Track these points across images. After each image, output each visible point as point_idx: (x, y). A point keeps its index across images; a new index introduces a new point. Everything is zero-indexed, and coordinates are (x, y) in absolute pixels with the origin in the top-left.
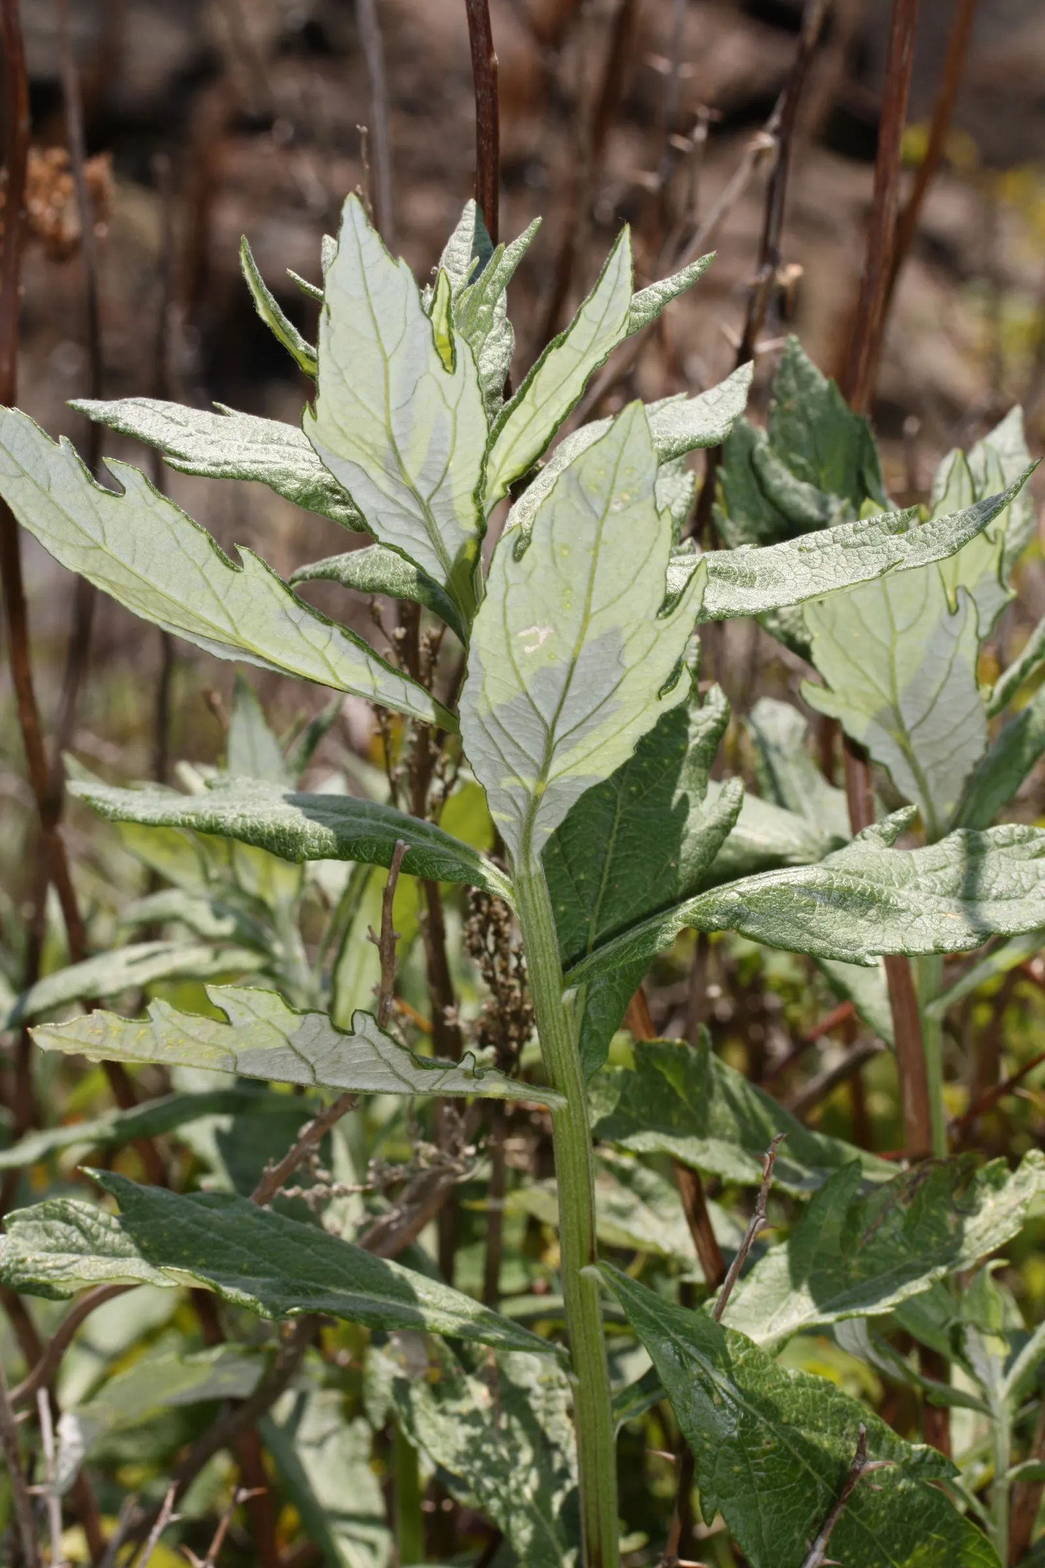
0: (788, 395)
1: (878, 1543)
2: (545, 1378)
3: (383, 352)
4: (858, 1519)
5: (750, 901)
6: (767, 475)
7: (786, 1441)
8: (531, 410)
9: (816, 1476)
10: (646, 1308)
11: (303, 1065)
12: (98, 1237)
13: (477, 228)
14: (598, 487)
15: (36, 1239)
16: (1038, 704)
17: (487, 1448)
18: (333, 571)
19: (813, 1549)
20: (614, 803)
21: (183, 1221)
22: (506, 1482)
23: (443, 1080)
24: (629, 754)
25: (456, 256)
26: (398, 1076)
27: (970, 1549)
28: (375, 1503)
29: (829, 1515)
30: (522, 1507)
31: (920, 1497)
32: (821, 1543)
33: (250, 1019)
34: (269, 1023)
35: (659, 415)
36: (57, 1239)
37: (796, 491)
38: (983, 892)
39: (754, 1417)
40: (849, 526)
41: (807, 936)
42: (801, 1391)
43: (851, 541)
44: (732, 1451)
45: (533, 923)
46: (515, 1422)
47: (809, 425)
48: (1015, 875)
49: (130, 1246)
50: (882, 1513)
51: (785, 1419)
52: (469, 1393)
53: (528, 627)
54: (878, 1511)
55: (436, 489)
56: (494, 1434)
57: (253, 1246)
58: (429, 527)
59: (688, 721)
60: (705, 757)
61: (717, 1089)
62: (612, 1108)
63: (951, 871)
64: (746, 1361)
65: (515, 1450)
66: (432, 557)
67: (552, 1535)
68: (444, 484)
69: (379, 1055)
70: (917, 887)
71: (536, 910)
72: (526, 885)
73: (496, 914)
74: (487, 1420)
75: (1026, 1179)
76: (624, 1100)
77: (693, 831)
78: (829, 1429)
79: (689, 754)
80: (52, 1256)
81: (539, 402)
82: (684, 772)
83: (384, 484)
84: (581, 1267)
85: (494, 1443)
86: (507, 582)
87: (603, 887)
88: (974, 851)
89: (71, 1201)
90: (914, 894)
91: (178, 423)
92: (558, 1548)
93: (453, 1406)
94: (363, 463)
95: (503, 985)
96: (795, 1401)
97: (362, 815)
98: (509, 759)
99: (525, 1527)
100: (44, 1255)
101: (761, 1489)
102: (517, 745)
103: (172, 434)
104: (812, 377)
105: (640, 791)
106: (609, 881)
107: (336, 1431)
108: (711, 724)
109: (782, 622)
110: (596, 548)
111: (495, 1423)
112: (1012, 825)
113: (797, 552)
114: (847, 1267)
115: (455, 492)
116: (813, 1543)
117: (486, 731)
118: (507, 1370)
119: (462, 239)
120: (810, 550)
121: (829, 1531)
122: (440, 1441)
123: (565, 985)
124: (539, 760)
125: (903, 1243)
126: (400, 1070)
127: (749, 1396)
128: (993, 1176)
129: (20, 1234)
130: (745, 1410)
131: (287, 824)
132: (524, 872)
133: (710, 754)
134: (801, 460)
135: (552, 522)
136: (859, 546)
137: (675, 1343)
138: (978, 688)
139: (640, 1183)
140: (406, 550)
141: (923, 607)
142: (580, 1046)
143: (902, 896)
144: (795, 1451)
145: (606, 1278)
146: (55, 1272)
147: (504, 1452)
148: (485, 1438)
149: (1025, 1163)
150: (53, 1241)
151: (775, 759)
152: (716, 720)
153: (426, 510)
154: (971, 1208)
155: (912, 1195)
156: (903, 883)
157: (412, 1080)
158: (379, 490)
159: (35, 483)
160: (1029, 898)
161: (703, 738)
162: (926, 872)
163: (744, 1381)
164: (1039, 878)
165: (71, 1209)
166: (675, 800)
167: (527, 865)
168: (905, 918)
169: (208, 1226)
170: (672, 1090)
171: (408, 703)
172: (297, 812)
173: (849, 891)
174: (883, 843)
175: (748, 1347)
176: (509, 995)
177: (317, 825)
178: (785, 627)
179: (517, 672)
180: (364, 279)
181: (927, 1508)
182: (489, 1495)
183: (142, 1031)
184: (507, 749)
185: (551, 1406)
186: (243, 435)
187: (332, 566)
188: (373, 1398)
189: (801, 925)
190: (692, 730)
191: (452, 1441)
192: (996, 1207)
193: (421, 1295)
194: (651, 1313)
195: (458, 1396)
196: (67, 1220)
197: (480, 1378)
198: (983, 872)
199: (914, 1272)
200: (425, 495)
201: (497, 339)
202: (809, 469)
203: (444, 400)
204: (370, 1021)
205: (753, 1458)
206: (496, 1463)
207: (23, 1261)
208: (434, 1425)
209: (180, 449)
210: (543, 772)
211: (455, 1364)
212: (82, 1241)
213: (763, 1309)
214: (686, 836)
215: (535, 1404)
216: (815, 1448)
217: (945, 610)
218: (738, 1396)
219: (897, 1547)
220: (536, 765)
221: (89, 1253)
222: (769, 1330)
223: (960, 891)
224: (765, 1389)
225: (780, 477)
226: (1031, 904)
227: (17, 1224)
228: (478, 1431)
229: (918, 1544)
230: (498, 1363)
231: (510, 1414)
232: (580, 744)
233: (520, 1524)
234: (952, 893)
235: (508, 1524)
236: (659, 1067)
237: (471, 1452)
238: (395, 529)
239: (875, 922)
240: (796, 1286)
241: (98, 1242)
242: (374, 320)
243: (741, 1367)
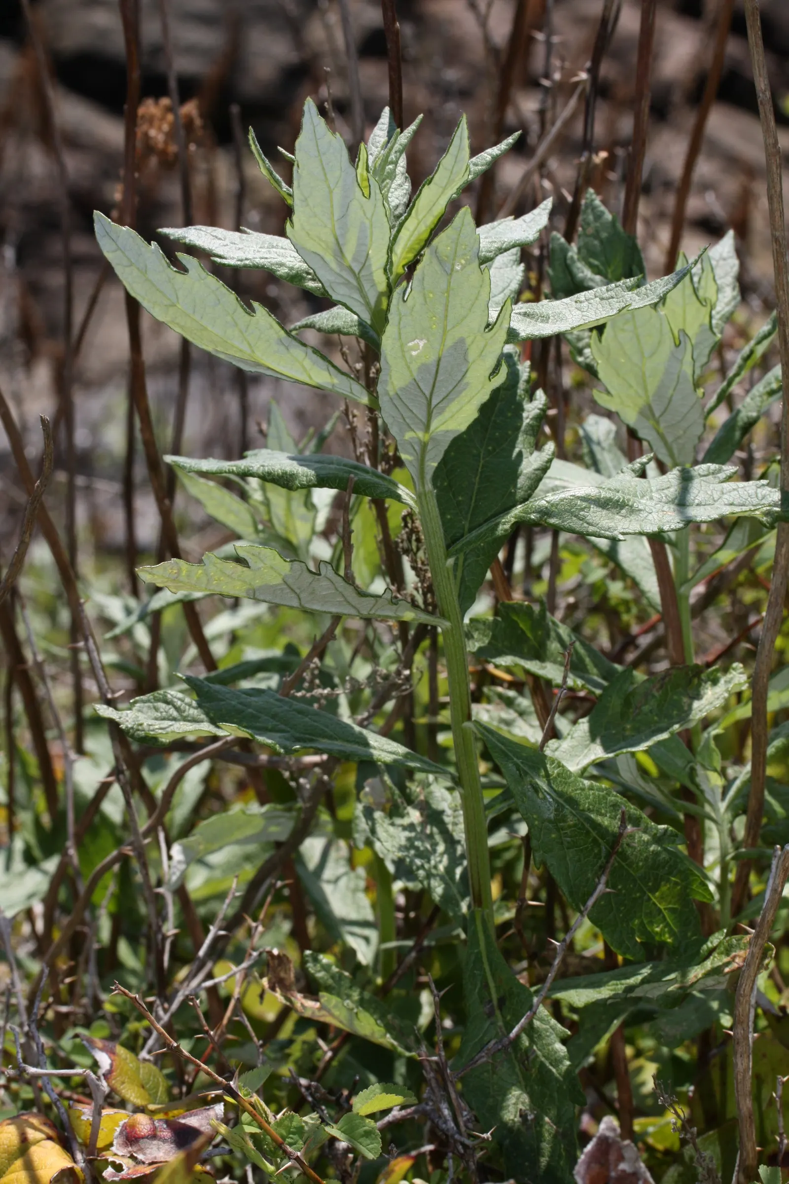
0: (588, 224)
1: (639, 882)
2: (453, 805)
3: (329, 187)
4: (626, 867)
5: (552, 505)
6: (575, 270)
7: (582, 820)
8: (416, 222)
9: (600, 841)
10: (500, 745)
11: (293, 595)
12: (184, 711)
13: (390, 123)
14: (447, 257)
15: (149, 714)
16: (744, 407)
17: (417, 843)
18: (311, 323)
19: (599, 883)
20: (479, 455)
21: (233, 703)
22: (429, 861)
23: (376, 607)
24: (476, 415)
25: (378, 139)
26: (349, 603)
27: (694, 887)
28: (369, 915)
29: (607, 862)
30: (438, 875)
31: (664, 855)
32: (604, 879)
33: (261, 565)
34: (272, 568)
35: (497, 229)
36: (161, 713)
37: (592, 280)
38: (691, 501)
39: (563, 806)
40: (604, 288)
41: (585, 525)
42: (591, 792)
43: (604, 296)
44: (551, 826)
45: (428, 520)
46: (435, 830)
47: (601, 242)
48: (709, 492)
49: (203, 717)
50: (641, 864)
51: (581, 808)
52: (408, 814)
53: (414, 340)
54: (637, 863)
55: (363, 267)
56: (423, 837)
57: (274, 716)
58: (361, 290)
59: (523, 410)
60: (533, 430)
61: (553, 634)
62: (487, 642)
63: (672, 490)
64: (558, 774)
65: (434, 845)
66: (363, 308)
67: (455, 890)
68: (367, 264)
69: (336, 589)
70: (651, 498)
71: (429, 512)
72: (423, 498)
73: (416, 528)
74: (419, 829)
75: (732, 679)
76: (494, 637)
77: (525, 472)
78: (608, 815)
79: (523, 428)
80: (158, 722)
81: (420, 217)
82: (521, 438)
83: (334, 265)
84: (463, 722)
85: (422, 841)
86: (400, 314)
87: (473, 504)
88: (686, 479)
89: (169, 691)
90: (649, 503)
91: (220, 239)
92: (458, 897)
93: (398, 821)
94: (321, 253)
95: (421, 569)
96: (587, 798)
97: (332, 463)
98: (408, 420)
99: (439, 886)
100: (153, 722)
101: (568, 848)
102: (411, 411)
103: (216, 245)
104: (603, 213)
105: (494, 449)
106: (476, 501)
107: (346, 874)
108: (537, 411)
109: (587, 358)
110: (448, 292)
111: (423, 831)
112: (709, 464)
113: (574, 303)
114: (624, 729)
115: (374, 268)
116: (599, 880)
117: (394, 404)
118: (431, 801)
119: (381, 130)
120: (581, 302)
121: (608, 871)
122: (390, 839)
123: (448, 556)
124: (424, 420)
125: (657, 715)
126: (350, 599)
127: (560, 794)
128: (712, 677)
129: (139, 711)
130: (557, 802)
131: (288, 469)
132: (421, 490)
133: (536, 428)
134: (596, 263)
135: (423, 279)
136: (609, 298)
137: (516, 764)
138: (695, 391)
139: (519, 705)
140: (348, 304)
141: (660, 343)
142: (459, 596)
143: (642, 503)
144: (587, 826)
145: (478, 729)
146: (160, 731)
147: (428, 846)
148: (416, 838)
149: (731, 671)
150: (159, 714)
151: (596, 449)
152: (539, 409)
153: (358, 279)
154: (698, 696)
155: (661, 687)
156: (643, 497)
157: (358, 606)
158: (331, 269)
159: (138, 269)
160: (716, 505)
161: (532, 419)
162: (657, 490)
163: (558, 786)
164: (723, 493)
165: (169, 696)
166: (515, 454)
167: (423, 485)
168: (644, 514)
169: (248, 705)
170: (523, 632)
171: (351, 392)
172: (295, 463)
173: (610, 500)
174: (633, 475)
175: (559, 766)
176: (425, 576)
177: (305, 469)
178: (588, 361)
179: (409, 367)
180: (317, 146)
181: (668, 862)
182: (418, 868)
183: (200, 572)
184: (406, 414)
185: (456, 820)
186: (257, 244)
187: (311, 320)
188: (358, 832)
189: (582, 519)
190: (525, 415)
191: (397, 840)
192: (713, 694)
193: (372, 742)
194: (503, 747)
195: (402, 816)
196: (167, 702)
197: (415, 807)
198: (691, 490)
199: (661, 731)
200: (357, 271)
201: (400, 185)
202: (601, 267)
203: (365, 215)
204: (329, 567)
205: (563, 830)
206: (423, 851)
207: (141, 725)
208: (387, 831)
209: (221, 253)
210: (427, 427)
211: (400, 797)
212: (175, 714)
213: (573, 753)
214: (520, 475)
215: (447, 819)
216: (600, 825)
217: (673, 344)
218: (554, 795)
219: (650, 884)
220: (423, 423)
221: (179, 720)
222: (578, 764)
223: (676, 501)
224: (569, 790)
225: (583, 272)
226: (717, 508)
227: (138, 705)
228: (413, 834)
229: (663, 883)
230: (426, 797)
231: (432, 825)
232: (447, 410)
233: (437, 884)
234: (672, 502)
235: (429, 884)
236: (515, 618)
237: (408, 845)
238: (342, 292)
239: (625, 517)
240: (593, 740)
241: (185, 714)
242: (323, 169)
243: (555, 778)
